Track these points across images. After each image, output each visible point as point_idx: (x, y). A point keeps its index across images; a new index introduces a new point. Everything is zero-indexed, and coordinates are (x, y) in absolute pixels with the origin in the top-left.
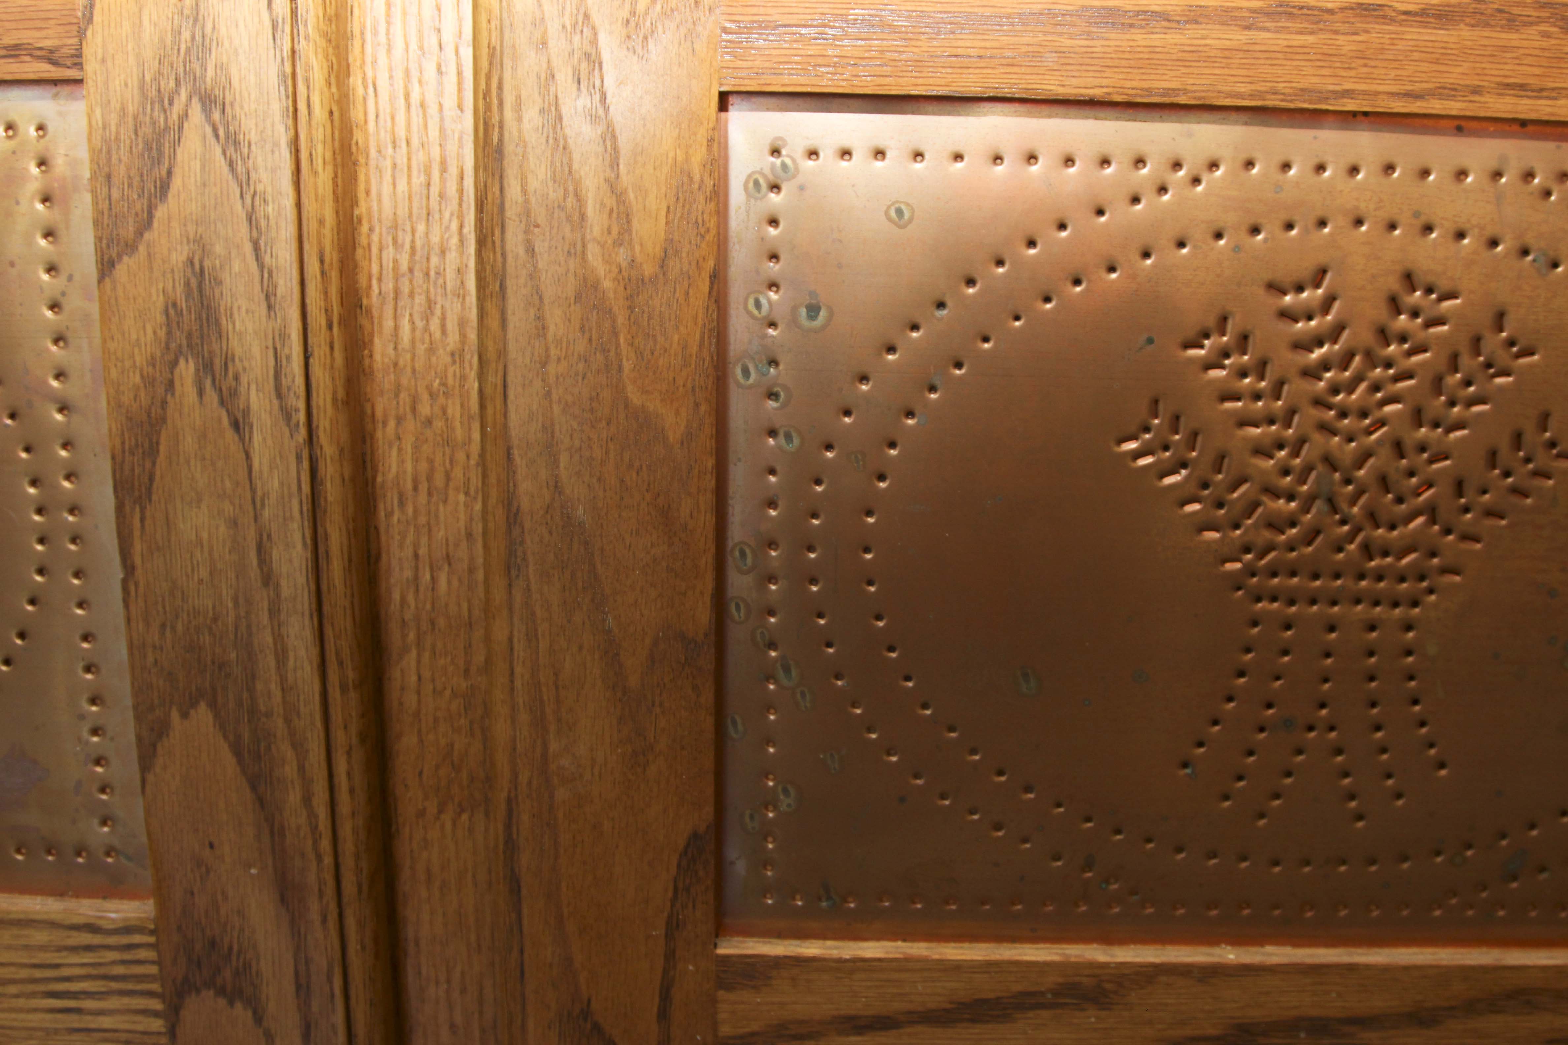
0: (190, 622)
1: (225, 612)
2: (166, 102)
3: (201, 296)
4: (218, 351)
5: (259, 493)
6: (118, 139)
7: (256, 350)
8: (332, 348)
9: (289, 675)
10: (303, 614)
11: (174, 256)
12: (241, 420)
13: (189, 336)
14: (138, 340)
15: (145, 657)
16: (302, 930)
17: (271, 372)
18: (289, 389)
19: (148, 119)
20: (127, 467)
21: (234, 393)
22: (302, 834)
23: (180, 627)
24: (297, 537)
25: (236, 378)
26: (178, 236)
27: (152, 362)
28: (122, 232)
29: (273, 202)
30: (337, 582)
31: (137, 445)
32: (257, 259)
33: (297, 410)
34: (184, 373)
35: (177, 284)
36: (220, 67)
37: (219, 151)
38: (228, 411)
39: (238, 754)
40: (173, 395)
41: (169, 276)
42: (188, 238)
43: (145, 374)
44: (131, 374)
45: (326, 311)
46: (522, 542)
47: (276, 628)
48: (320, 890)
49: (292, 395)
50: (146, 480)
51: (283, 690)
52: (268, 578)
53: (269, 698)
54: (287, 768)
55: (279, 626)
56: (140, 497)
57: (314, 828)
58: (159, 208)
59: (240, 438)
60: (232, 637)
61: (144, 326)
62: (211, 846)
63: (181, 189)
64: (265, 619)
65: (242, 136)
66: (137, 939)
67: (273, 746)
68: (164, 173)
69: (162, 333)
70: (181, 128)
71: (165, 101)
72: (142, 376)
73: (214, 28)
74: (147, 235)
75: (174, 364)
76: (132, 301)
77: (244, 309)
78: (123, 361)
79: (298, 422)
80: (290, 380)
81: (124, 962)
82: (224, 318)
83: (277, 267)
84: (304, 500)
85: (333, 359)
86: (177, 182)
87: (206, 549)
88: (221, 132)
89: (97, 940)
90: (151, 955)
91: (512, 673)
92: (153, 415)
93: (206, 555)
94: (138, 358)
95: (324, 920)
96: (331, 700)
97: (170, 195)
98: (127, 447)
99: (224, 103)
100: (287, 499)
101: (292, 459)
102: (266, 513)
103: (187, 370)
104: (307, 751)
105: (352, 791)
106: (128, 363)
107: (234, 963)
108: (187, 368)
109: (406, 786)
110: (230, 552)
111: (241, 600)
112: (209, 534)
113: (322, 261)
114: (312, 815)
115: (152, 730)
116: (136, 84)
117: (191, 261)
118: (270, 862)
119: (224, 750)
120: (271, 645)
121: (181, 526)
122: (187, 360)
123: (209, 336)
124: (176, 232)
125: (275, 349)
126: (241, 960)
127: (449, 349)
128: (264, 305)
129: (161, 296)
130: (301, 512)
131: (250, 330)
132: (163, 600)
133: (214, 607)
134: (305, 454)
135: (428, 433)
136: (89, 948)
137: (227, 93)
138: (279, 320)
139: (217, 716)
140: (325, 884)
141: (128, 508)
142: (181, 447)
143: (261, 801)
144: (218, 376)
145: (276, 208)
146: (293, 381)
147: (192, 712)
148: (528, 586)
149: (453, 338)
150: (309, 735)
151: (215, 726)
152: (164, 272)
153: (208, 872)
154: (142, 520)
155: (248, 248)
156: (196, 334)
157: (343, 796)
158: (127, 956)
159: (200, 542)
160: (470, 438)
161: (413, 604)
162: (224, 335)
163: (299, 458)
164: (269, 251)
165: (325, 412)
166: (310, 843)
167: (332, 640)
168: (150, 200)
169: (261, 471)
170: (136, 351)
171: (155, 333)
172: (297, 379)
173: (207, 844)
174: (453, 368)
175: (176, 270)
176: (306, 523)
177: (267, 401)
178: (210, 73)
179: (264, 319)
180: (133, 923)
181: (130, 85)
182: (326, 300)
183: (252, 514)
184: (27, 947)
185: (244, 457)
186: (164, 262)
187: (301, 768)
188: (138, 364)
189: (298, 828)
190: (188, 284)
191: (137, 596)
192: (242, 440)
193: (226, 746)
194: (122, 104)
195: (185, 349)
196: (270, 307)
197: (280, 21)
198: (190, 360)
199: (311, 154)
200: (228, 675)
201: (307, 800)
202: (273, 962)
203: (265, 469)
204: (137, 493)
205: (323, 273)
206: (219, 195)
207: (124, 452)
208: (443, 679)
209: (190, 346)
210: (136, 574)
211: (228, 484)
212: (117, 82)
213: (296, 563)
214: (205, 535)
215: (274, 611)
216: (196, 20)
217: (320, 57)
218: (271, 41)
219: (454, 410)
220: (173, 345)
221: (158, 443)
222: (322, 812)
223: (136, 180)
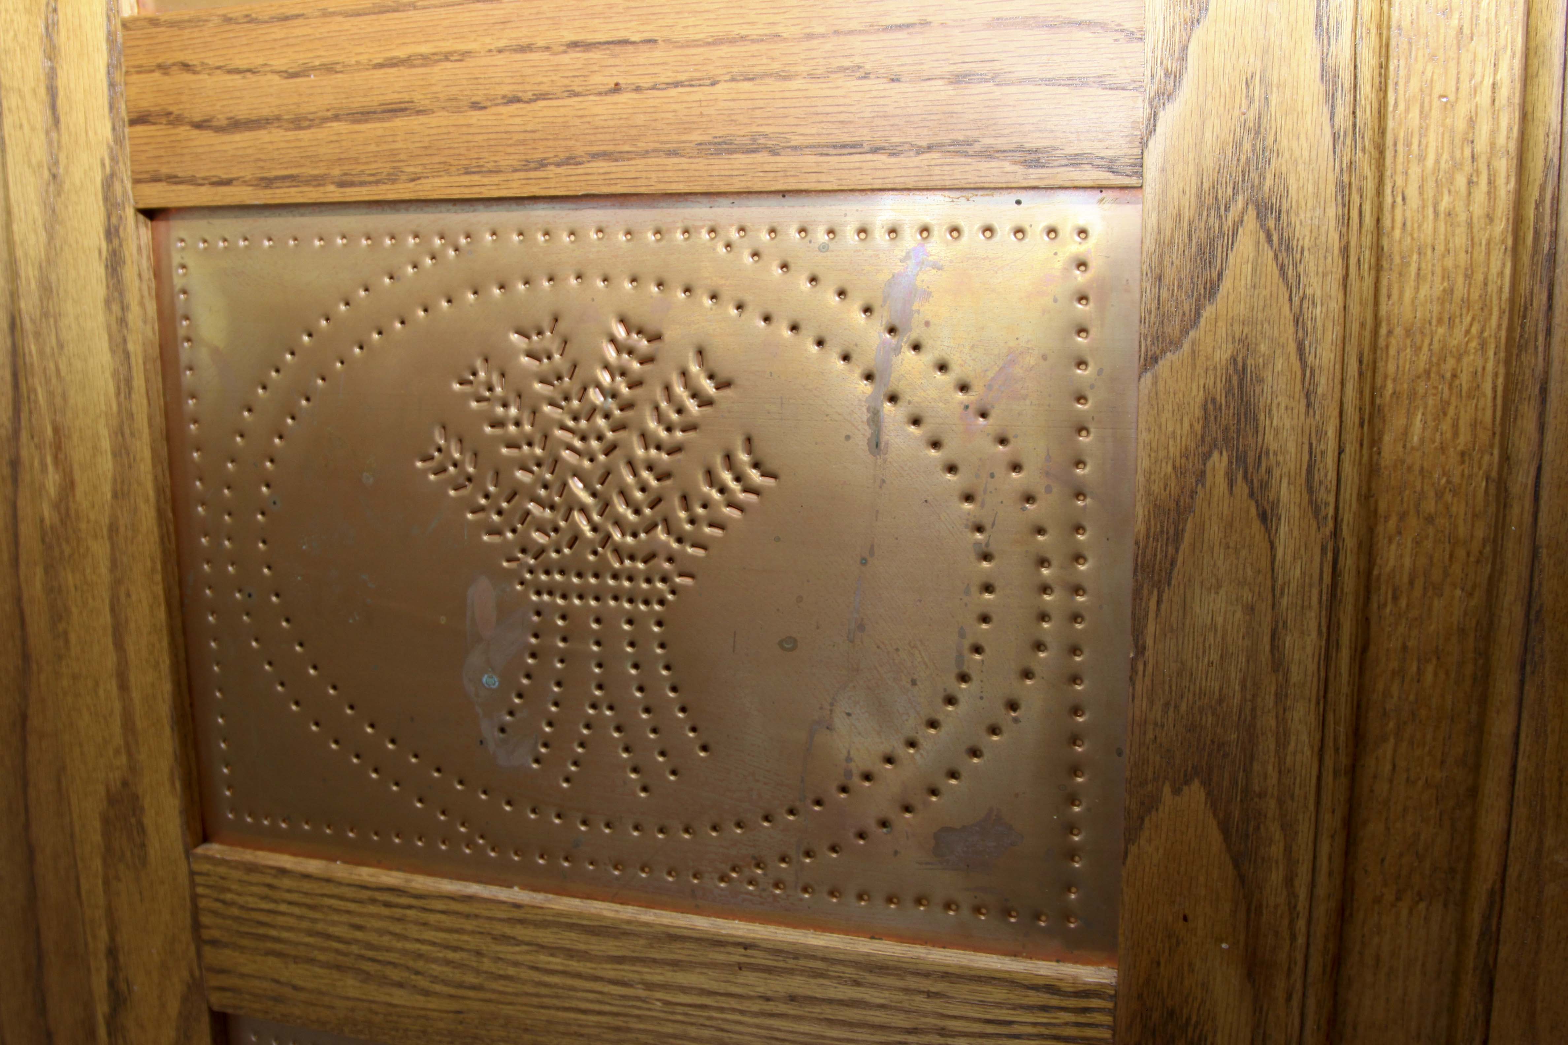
0: (1195, 702)
1: (1231, 695)
2: (1223, 208)
3: (1242, 392)
4: (1253, 446)
5: (1280, 582)
6: (1171, 243)
7: (1291, 447)
8: (1361, 445)
9: (1288, 759)
10: (1310, 700)
11: (1218, 353)
12: (1269, 512)
13: (1226, 429)
14: (1174, 432)
15: (1145, 733)
16: (1265, 1007)
17: (1305, 467)
18: (1321, 483)
19: (1203, 225)
20: (1149, 552)
21: (1265, 485)
22: (1279, 912)
23: (1183, 707)
24: (1313, 625)
25: (1269, 471)
26: (1224, 335)
27: (1185, 455)
28: (1168, 330)
29: (1322, 305)
30: (1343, 671)
31: (1162, 532)
32: (1301, 359)
33: (1327, 504)
34: (1217, 465)
35: (1218, 381)
36: (1279, 176)
37: (1271, 255)
38: (1257, 502)
39: (1225, 829)
40: (1203, 485)
41: (1211, 372)
42: (1233, 338)
43: (1178, 464)
44: (1164, 464)
45: (1360, 409)
46: (1541, 640)
47: (1281, 712)
48: (1289, 969)
49: (1323, 488)
50: (1168, 565)
51: (1280, 772)
52: (1278, 664)
53: (1265, 778)
54: (1274, 848)
55: (1284, 710)
56: (1160, 581)
57: (1292, 908)
58: (1207, 308)
59: (1266, 528)
60: (1235, 718)
61: (1182, 420)
62: (1185, 919)
63: (1231, 291)
64: (1270, 702)
65: (1295, 243)
66: (1095, 1003)
67: (1262, 826)
68: (1215, 275)
69: (1198, 428)
70: (1235, 233)
71: (1220, 207)
72: (1174, 467)
73: (1276, 140)
74: (1192, 333)
75: (1207, 456)
76: (1172, 395)
77: (1283, 406)
78: (1157, 452)
79: (1327, 515)
80: (1322, 474)
81: (1077, 1024)
82: (1263, 415)
83: (1320, 367)
84: (1324, 591)
85: (1361, 456)
86: (1226, 285)
87: (1219, 634)
88: (1275, 238)
89: (1055, 1001)
90: (1107, 1019)
91: (1514, 767)
92: (1182, 503)
93: (1219, 639)
94: (1171, 449)
95: (1289, 998)
96: (1323, 783)
97: (1219, 296)
98: (1151, 534)
99: (1280, 211)
100: (1307, 589)
101: (1317, 551)
102: (1285, 601)
103: (1219, 462)
104: (1296, 833)
105: (1330, 874)
106: (1162, 454)
107: (1190, 1034)
108: (1220, 461)
109: (1366, 872)
110: (1243, 638)
111: (1249, 684)
112: (1225, 618)
113: (1361, 362)
114: (1292, 895)
115: (1142, 803)
116: (1194, 191)
117: (1234, 359)
118: (1242, 938)
119: (1212, 826)
120: (1274, 728)
121: (1198, 611)
122: (1221, 453)
123: (1245, 430)
124: (1222, 331)
125: (1311, 445)
126: (1198, 1032)
127: (1459, 448)
128: (1303, 402)
129: (1202, 392)
130: (1320, 602)
131: (1288, 425)
132: (1170, 681)
133: (1221, 689)
134: (1330, 546)
135: (1431, 531)
136: (1044, 1008)
137: (1284, 201)
138: (1317, 417)
139: (1208, 794)
140: (1295, 963)
141: (1145, 592)
142: (1206, 535)
143: (1242, 878)
144: (1250, 469)
145: (1324, 310)
146: (1326, 476)
147: (1185, 788)
148: (1542, 682)
149: (1464, 438)
150: (1300, 817)
151: (1206, 803)
152: (1207, 369)
153: (1178, 944)
154: (1159, 603)
155: (1292, 347)
156: (1233, 428)
157: (1322, 878)
158: (1081, 1019)
159: (1214, 627)
160: (1472, 536)
161: (1396, 694)
162: (1261, 429)
163: (1324, 550)
164: (1313, 351)
165: (1350, 506)
166: (1286, 922)
167: (1332, 726)
168: (1198, 300)
169: (1284, 562)
170: (1171, 442)
171: (1191, 426)
172: (1330, 474)
173: (1181, 916)
174: (1461, 467)
175: (1218, 366)
176: (1324, 613)
177: (1298, 495)
178: (1268, 182)
179: (1302, 417)
180: (1092, 987)
181: (1188, 192)
182: (1361, 399)
183: (1270, 602)
184: (982, 1003)
185: (1269, 547)
186: (1207, 359)
187: (1288, 850)
188: (1171, 455)
189: (1276, 907)
190: (1229, 380)
191: (1144, 676)
192: (1268, 530)
193: (1215, 823)
194: (1179, 210)
195: (1220, 442)
196: (1309, 405)
197: (1342, 134)
198: (1224, 453)
199: (1359, 260)
200: (1226, 755)
201: (1289, 881)
202: (1230, 1036)
203: (1289, 559)
204: (1156, 578)
205: (1361, 374)
206: (1268, 297)
207: (1148, 537)
208: (1419, 769)
209: (1226, 440)
210: (1147, 654)
211: (1249, 572)
212: (1176, 190)
213: (1309, 650)
214: (1220, 620)
215: (1280, 696)
216: (1258, 133)
217: (1373, 167)
218: (1331, 153)
219: (1459, 509)
220: (1208, 439)
221: (1183, 530)
222: (1302, 894)
223: (1186, 283)
